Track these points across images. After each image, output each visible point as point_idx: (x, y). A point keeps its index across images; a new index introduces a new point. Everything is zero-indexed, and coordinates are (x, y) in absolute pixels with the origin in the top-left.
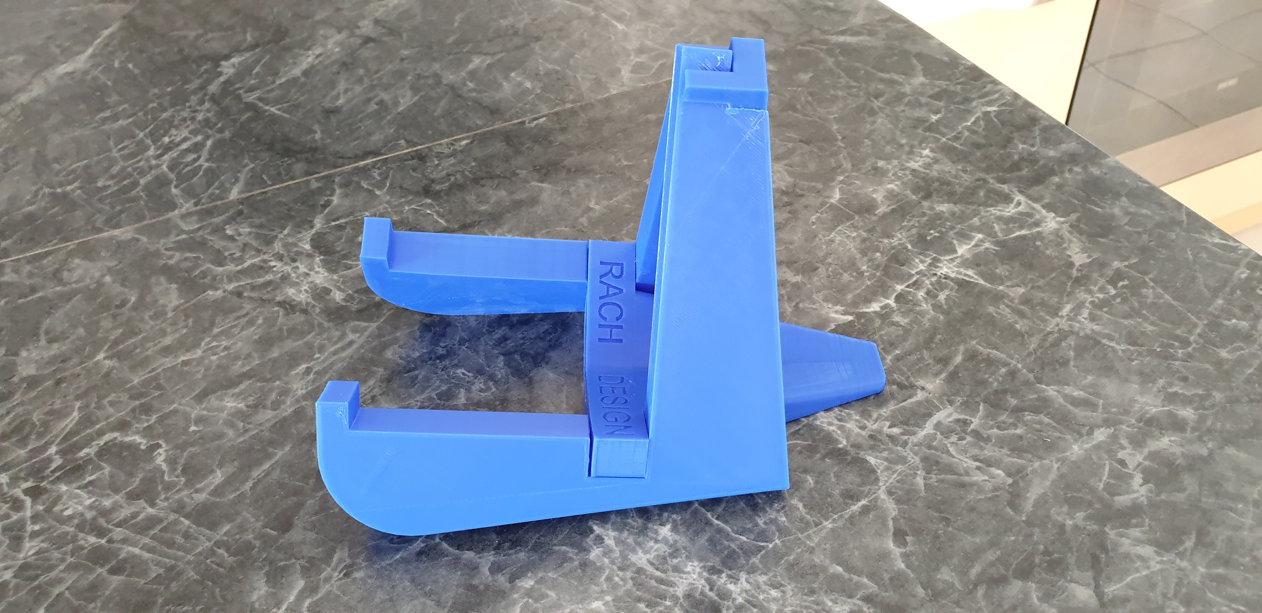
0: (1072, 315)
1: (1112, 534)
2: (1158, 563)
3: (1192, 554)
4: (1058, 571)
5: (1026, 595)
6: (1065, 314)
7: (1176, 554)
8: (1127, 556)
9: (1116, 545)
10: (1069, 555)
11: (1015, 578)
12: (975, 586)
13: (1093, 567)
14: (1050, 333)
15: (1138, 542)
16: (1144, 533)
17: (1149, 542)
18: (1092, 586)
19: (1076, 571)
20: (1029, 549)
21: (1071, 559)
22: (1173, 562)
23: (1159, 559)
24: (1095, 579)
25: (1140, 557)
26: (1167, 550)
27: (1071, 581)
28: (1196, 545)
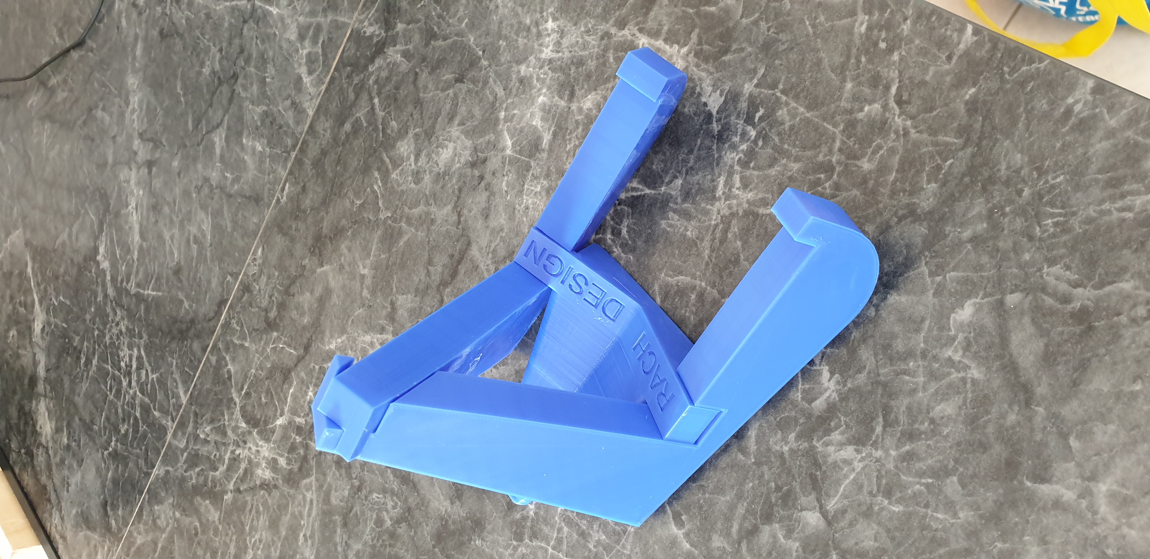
0: (727, 190)
1: (818, 445)
2: (860, 461)
3: (883, 439)
4: (790, 503)
5: (774, 536)
6: (721, 193)
7: (872, 445)
8: (835, 465)
9: (825, 456)
10: (794, 483)
11: (763, 524)
12: (739, 544)
13: (814, 489)
14: (717, 225)
15: (841, 445)
16: (842, 433)
17: (849, 442)
18: (817, 509)
19: (803, 498)
20: (764, 490)
21: (797, 486)
22: (870, 455)
23: (859, 456)
24: (818, 500)
25: (846, 462)
26: (864, 445)
27: (801, 510)
28: (884, 427)
